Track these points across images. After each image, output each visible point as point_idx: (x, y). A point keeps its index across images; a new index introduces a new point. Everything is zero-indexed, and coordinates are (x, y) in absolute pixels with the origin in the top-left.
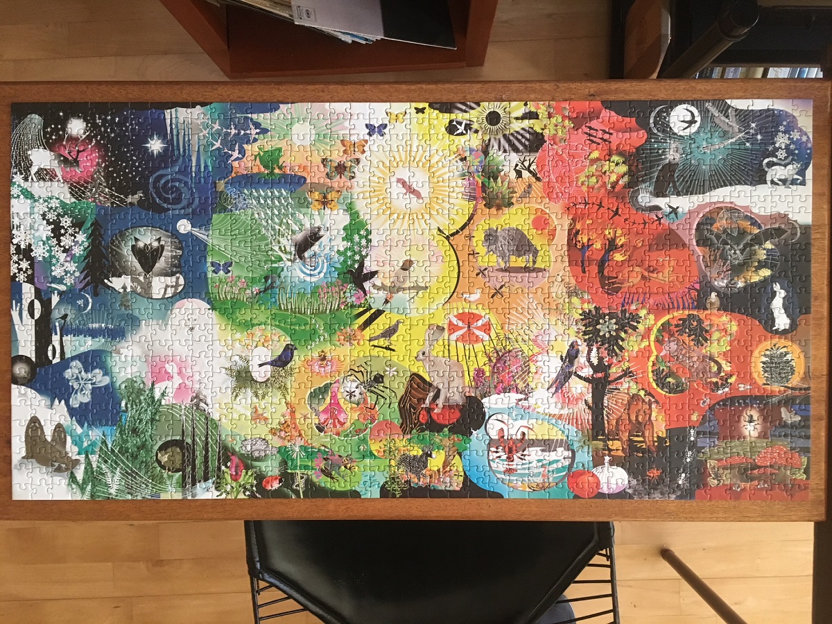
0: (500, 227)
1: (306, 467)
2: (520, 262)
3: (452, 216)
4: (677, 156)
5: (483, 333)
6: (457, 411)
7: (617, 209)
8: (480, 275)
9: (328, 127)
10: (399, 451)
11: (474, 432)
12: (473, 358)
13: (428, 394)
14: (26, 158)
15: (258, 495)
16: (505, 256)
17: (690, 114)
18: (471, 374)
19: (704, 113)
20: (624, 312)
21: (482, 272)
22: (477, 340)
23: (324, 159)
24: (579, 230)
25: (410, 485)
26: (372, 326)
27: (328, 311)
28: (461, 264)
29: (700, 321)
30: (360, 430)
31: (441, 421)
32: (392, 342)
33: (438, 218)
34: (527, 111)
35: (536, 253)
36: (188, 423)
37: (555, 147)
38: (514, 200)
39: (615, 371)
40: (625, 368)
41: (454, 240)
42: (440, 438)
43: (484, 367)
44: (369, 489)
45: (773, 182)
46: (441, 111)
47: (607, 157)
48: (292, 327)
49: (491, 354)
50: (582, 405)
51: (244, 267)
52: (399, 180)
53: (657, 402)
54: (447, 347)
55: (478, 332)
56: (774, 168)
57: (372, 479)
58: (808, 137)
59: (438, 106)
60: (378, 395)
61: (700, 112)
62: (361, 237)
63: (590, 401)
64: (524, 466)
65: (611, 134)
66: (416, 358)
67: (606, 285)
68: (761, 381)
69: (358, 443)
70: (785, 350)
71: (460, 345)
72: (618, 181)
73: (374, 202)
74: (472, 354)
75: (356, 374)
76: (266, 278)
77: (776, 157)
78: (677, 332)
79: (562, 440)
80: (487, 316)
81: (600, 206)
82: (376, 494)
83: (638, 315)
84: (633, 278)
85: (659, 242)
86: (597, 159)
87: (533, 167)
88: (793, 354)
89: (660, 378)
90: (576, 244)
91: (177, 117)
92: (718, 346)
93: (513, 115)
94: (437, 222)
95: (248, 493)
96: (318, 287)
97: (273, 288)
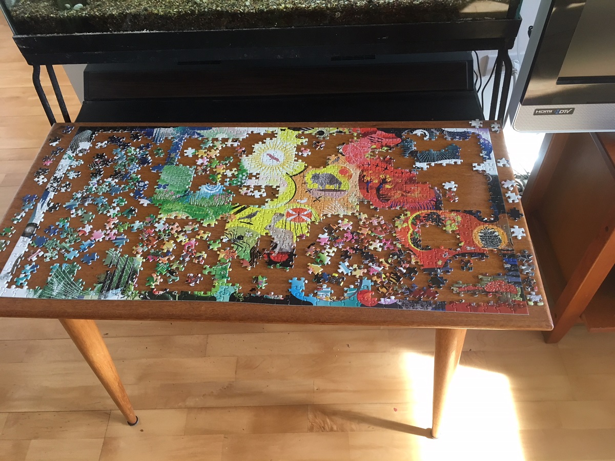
3: (295, 168)
5: (307, 218)
6: (287, 255)
7: (387, 168)
12: (300, 230)
14: (77, 145)
15: (148, 297)
16: (323, 184)
19: (431, 133)
21: (309, 191)
22: (303, 221)
24: (365, 175)
26: (241, 213)
27: (217, 206)
28: (297, 187)
31: (276, 260)
32: (252, 220)
34: (338, 131)
35: (340, 183)
36: (116, 258)
37: (353, 144)
38: (329, 163)
41: (294, 178)
47: (380, 148)
48: (195, 212)
51: (174, 186)
52: (268, 154)
53: (414, 254)
54: (284, 224)
55: (304, 217)
57: (226, 290)
58: (488, 141)
59: (292, 129)
62: (243, 176)
66: (265, 228)
67: (381, 198)
68: (480, 245)
69: (221, 270)
70: (493, 230)
73: (253, 163)
74: (300, 227)
75: (227, 235)
78: (424, 220)
80: (310, 210)
81: (377, 166)
84: (398, 195)
85: (411, 180)
86: (375, 148)
87: (340, 151)
88: (499, 232)
89: (415, 242)
90: (363, 181)
91: (159, 131)
92: (450, 227)
93: (331, 132)
94: (286, 170)
95: (142, 296)
96: (214, 195)
97: (188, 195)
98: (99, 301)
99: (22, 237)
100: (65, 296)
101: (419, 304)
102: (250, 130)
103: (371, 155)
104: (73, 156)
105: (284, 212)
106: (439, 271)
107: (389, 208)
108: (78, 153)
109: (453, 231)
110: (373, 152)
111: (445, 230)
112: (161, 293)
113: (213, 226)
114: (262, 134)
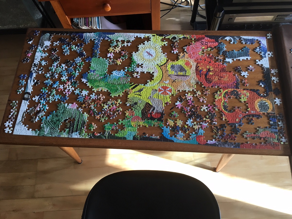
1: (109, 129)
2: (181, 73)
3: (161, 61)
5: (169, 92)
6: (160, 114)
7: (210, 61)
8: (169, 76)
9: (128, 38)
10: (140, 125)
12: (166, 99)
13: (151, 109)
14: (43, 43)
15: (92, 137)
16: (177, 72)
17: (230, 39)
21: (170, 75)
22: (167, 94)
24: (199, 66)
26: (135, 89)
27: (122, 84)
28: (163, 73)
29: (237, 92)
30: (128, 118)
31: (155, 117)
32: (141, 93)
33: (157, 61)
34: (184, 37)
35: (186, 71)
36: (74, 114)
37: (192, 45)
38: (179, 58)
41: (161, 67)
42: (154, 122)
43: (169, 102)
44: (129, 137)
47: (207, 48)
48: (111, 88)
51: (99, 71)
52: (146, 52)
53: (224, 115)
54: (158, 95)
55: (167, 92)
57: (131, 134)
58: (265, 46)
59: (159, 35)
60: (135, 108)
61: (233, 39)
62: (134, 65)
65: (208, 43)
66: (148, 98)
67: (207, 81)
68: (258, 110)
69: (127, 122)
70: (265, 101)
71: (162, 95)
73: (139, 57)
74: (166, 98)
75: (129, 102)
76: (105, 75)
78: (230, 94)
80: (171, 88)
81: (205, 60)
82: (132, 139)
84: (216, 79)
85: (223, 70)
86: (204, 49)
87: (186, 50)
88: (268, 103)
89: (225, 107)
90: (198, 70)
91: (86, 35)
92: (243, 99)
93: (180, 38)
94: (157, 62)
95: (89, 136)
96: (120, 77)
97: (106, 77)
98: (68, 138)
99: (23, 101)
100: (51, 135)
101: (227, 144)
102: (136, 35)
103: (202, 53)
104: (42, 50)
105: (157, 88)
106: (237, 125)
107: (212, 87)
108: (44, 48)
109: (245, 102)
110: (203, 51)
111: (241, 101)
112: (99, 134)
113: (121, 96)
114: (143, 38)
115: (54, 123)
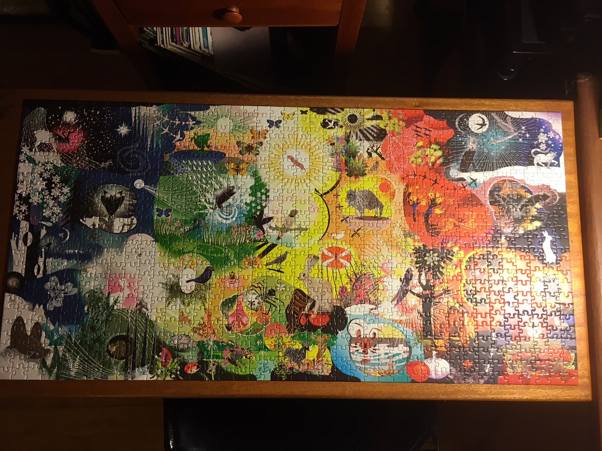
0: (357, 189)
1: (218, 357)
2: (371, 213)
3: (325, 181)
4: (475, 146)
5: (346, 262)
6: (327, 316)
7: (436, 180)
8: (344, 221)
9: (242, 121)
10: (285, 345)
11: (340, 332)
13: (306, 304)
14: (33, 136)
15: (180, 377)
16: (361, 209)
17: (482, 120)
18: (338, 290)
19: (491, 119)
20: (443, 248)
21: (345, 219)
22: (342, 266)
23: (238, 142)
24: (411, 193)
25: (293, 371)
26: (268, 255)
27: (237, 244)
28: (331, 214)
29: (495, 256)
30: (257, 329)
31: (316, 324)
33: (316, 182)
34: (375, 115)
35: (382, 207)
36: (133, 323)
37: (394, 138)
38: (366, 172)
39: (438, 289)
40: (444, 288)
41: (326, 197)
42: (315, 336)
43: (346, 285)
44: (263, 374)
45: (538, 164)
46: (318, 113)
47: (429, 146)
48: (212, 255)
49: (351, 276)
50: (415, 314)
52: (289, 157)
53: (468, 313)
54: (320, 270)
55: (342, 261)
56: (538, 155)
57: (266, 366)
58: (560, 136)
59: (316, 110)
60: (271, 304)
61: (488, 119)
62: (262, 194)
63: (421, 310)
64: (375, 358)
66: (298, 278)
67: (430, 229)
71: (330, 269)
72: (436, 161)
73: (272, 171)
74: (338, 276)
75: (256, 289)
76: (195, 221)
77: (540, 148)
79: (402, 339)
81: (425, 177)
82: (268, 378)
83: (452, 251)
84: (449, 226)
86: (422, 146)
87: (379, 150)
89: (469, 295)
90: (409, 202)
91: (139, 112)
92: (508, 273)
93: (366, 117)
95: (173, 376)
96: (231, 227)
97: (199, 227)
99: (7, 294)
100: (86, 376)
105: (318, 253)
112: (194, 371)
115: (89, 347)
